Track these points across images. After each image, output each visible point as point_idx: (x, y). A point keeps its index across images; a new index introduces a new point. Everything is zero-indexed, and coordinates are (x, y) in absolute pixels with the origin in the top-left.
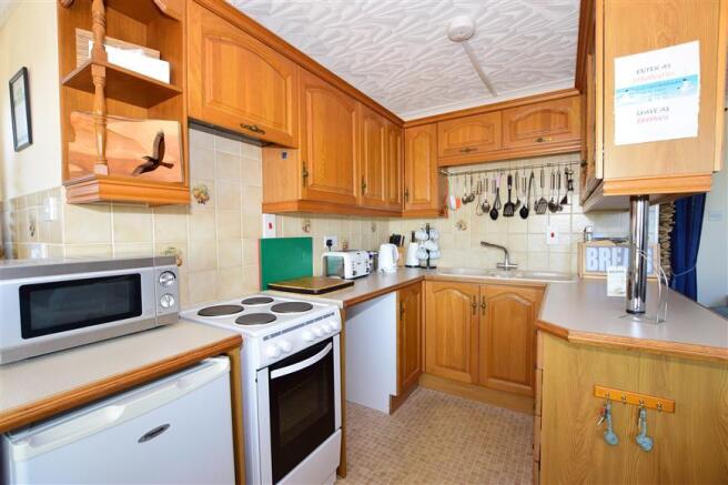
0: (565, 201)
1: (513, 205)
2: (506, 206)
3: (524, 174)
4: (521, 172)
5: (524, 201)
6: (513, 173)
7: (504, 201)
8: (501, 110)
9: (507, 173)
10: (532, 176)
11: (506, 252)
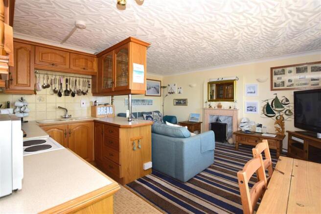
0: (87, 92)
1: (68, 91)
2: (65, 91)
3: (72, 79)
4: (71, 78)
5: (73, 90)
6: (68, 78)
7: (64, 89)
8: (70, 52)
9: (66, 78)
10: (76, 81)
11: (67, 111)
